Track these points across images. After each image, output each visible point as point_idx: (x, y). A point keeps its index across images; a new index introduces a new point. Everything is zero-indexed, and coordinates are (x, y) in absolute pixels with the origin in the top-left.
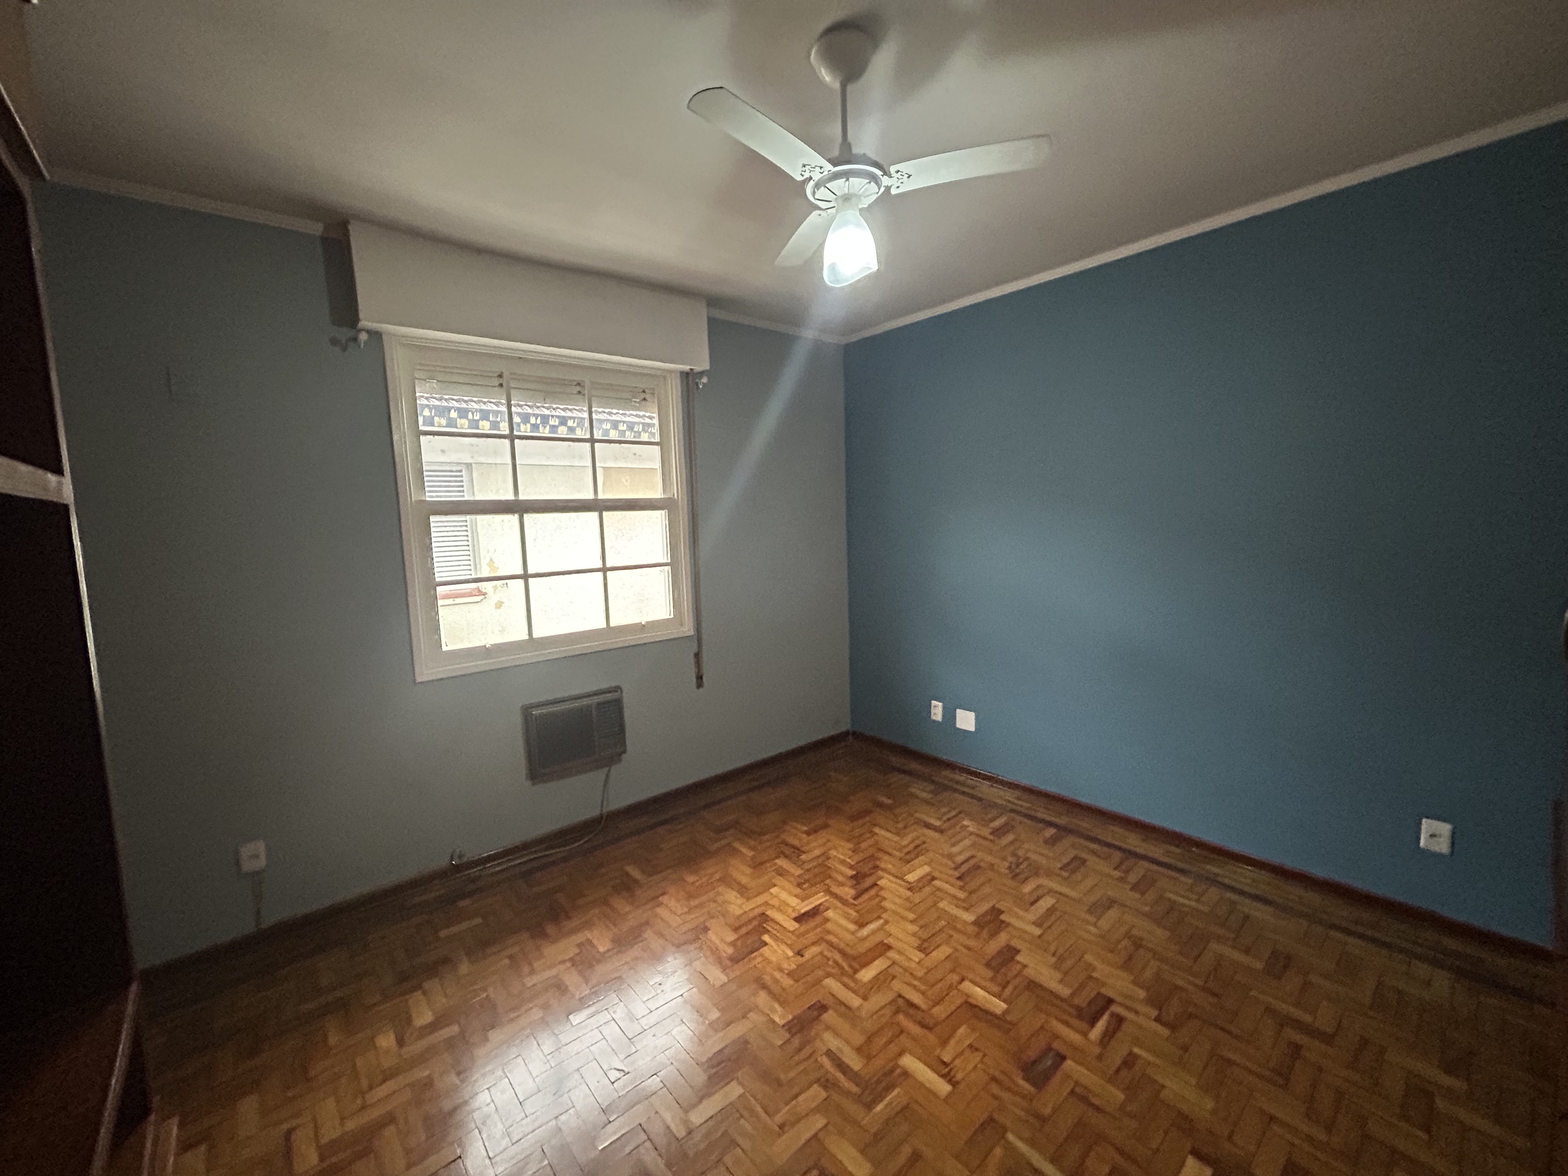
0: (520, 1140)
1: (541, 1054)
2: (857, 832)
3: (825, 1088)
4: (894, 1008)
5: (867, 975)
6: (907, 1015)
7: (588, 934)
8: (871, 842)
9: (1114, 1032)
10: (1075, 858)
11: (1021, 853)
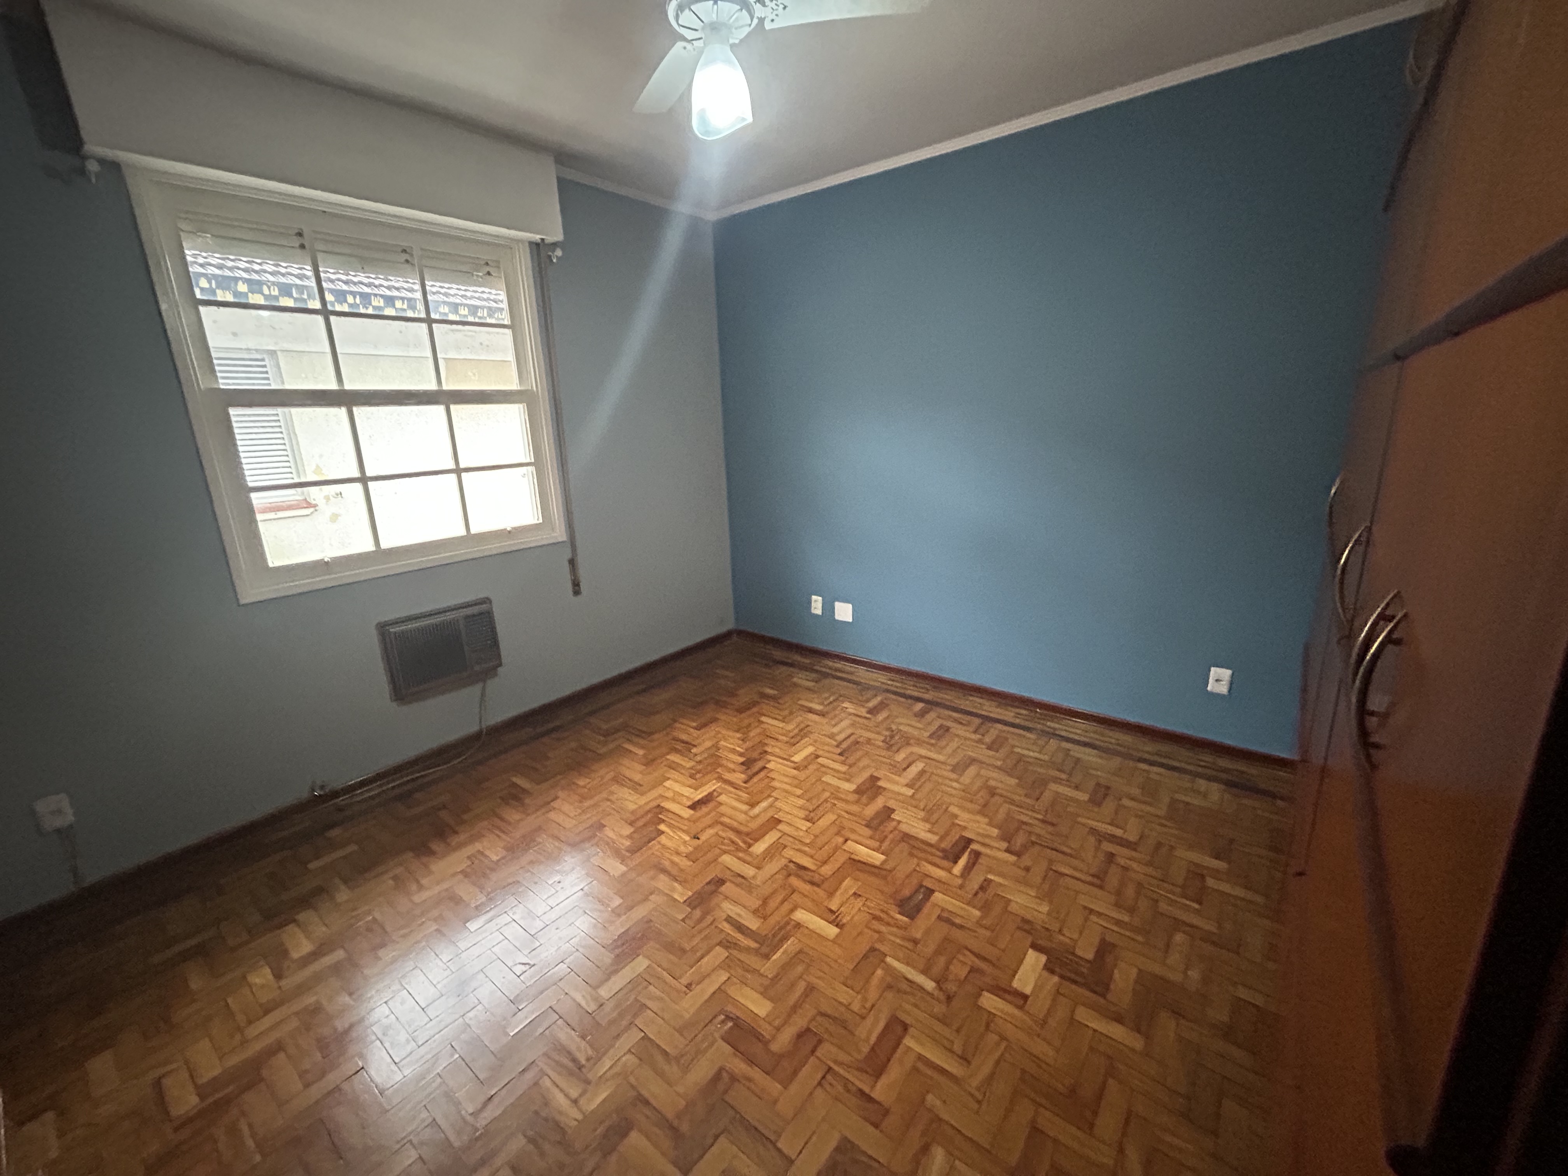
0: (427, 1041)
1: (440, 963)
2: (746, 722)
3: (727, 948)
4: (785, 873)
5: (760, 848)
6: (798, 876)
7: (478, 846)
8: (758, 730)
9: (974, 864)
10: (941, 727)
11: (894, 727)
